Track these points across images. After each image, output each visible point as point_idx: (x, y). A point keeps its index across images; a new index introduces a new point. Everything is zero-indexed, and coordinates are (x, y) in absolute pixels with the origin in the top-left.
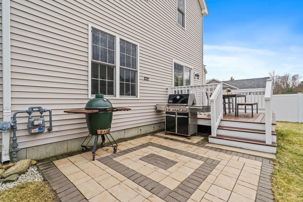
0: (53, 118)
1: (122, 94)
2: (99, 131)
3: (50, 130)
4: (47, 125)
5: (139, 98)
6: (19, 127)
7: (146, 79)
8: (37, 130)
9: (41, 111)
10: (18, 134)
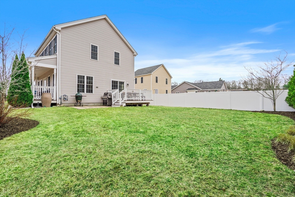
0: (68, 98)
1: (87, 92)
2: (78, 101)
3: (67, 100)
4: (67, 99)
5: (93, 94)
6: (62, 99)
7: (97, 87)
8: (65, 99)
9: (66, 96)
10: (62, 100)
